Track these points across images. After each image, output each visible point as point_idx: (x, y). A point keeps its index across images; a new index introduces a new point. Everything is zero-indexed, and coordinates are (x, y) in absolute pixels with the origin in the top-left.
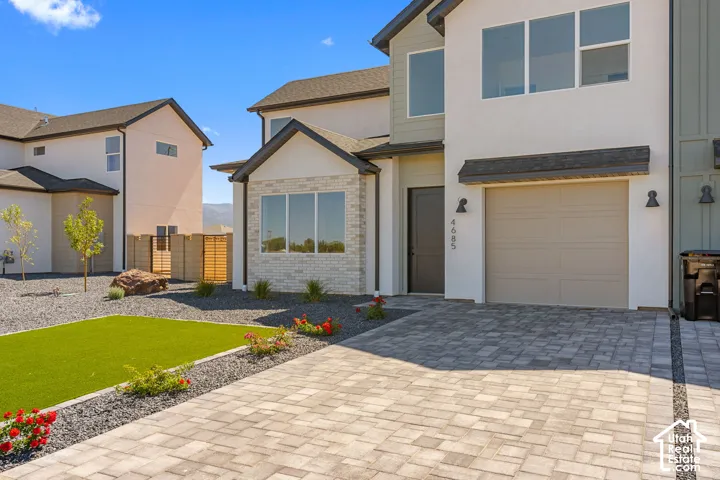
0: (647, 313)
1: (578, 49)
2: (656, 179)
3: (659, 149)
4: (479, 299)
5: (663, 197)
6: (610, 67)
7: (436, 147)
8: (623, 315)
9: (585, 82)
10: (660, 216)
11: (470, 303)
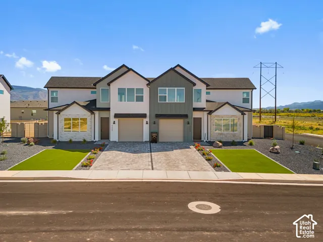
0: (146, 142)
1: (135, 95)
2: (147, 119)
3: (148, 114)
4: (117, 141)
5: (148, 122)
6: (140, 99)
7: (108, 109)
8: (142, 143)
9: (136, 101)
10: (148, 125)
11: (116, 142)
